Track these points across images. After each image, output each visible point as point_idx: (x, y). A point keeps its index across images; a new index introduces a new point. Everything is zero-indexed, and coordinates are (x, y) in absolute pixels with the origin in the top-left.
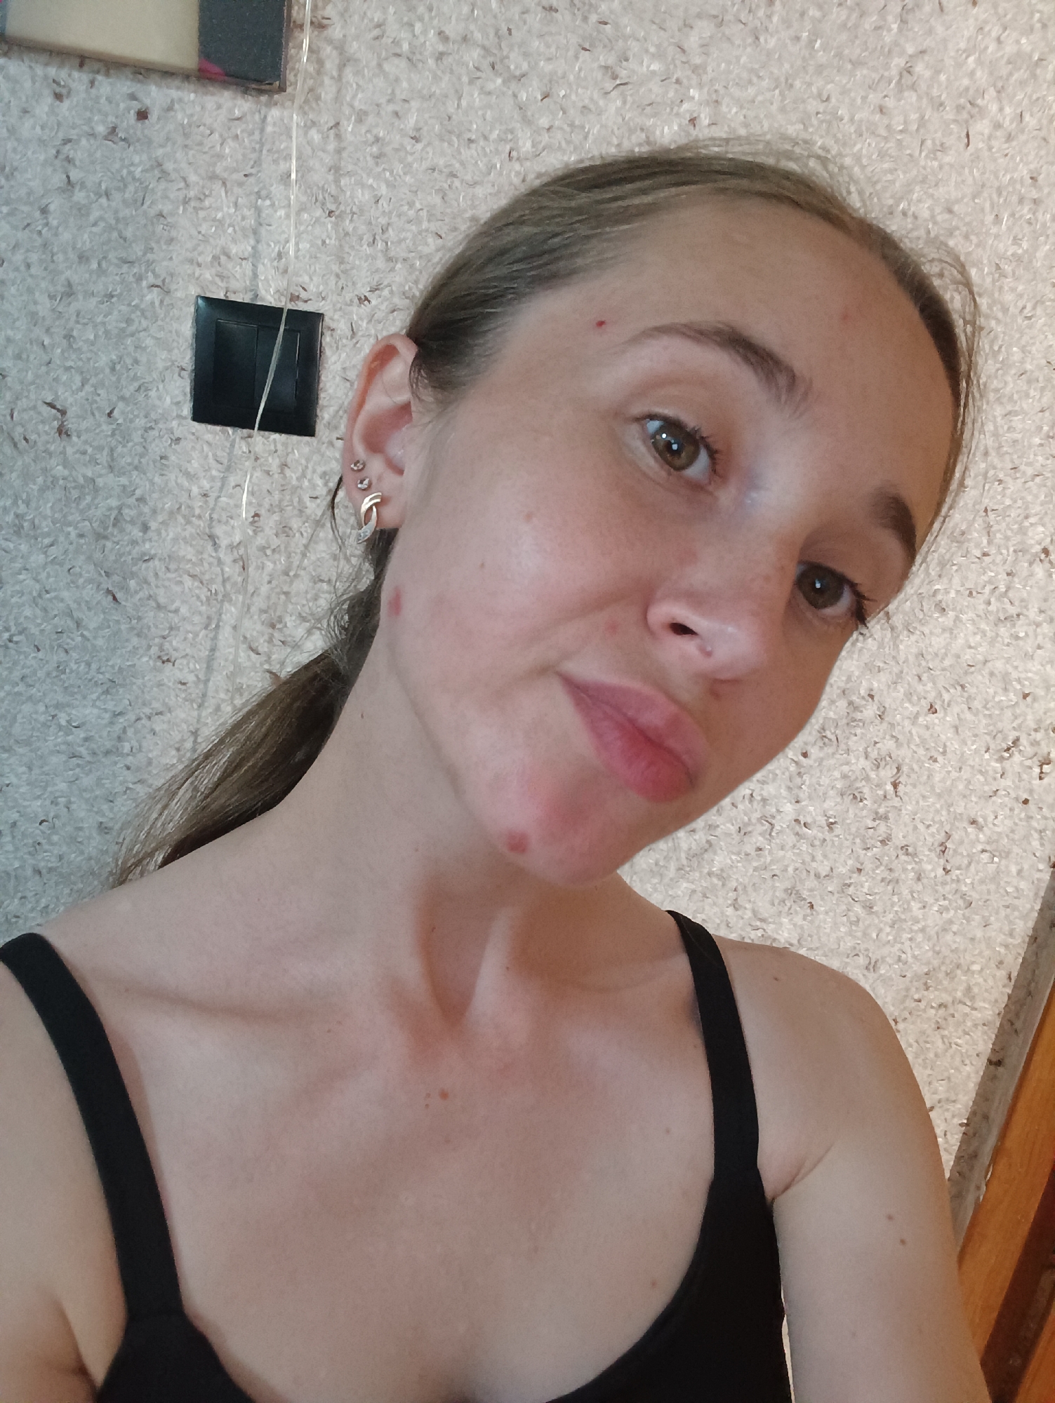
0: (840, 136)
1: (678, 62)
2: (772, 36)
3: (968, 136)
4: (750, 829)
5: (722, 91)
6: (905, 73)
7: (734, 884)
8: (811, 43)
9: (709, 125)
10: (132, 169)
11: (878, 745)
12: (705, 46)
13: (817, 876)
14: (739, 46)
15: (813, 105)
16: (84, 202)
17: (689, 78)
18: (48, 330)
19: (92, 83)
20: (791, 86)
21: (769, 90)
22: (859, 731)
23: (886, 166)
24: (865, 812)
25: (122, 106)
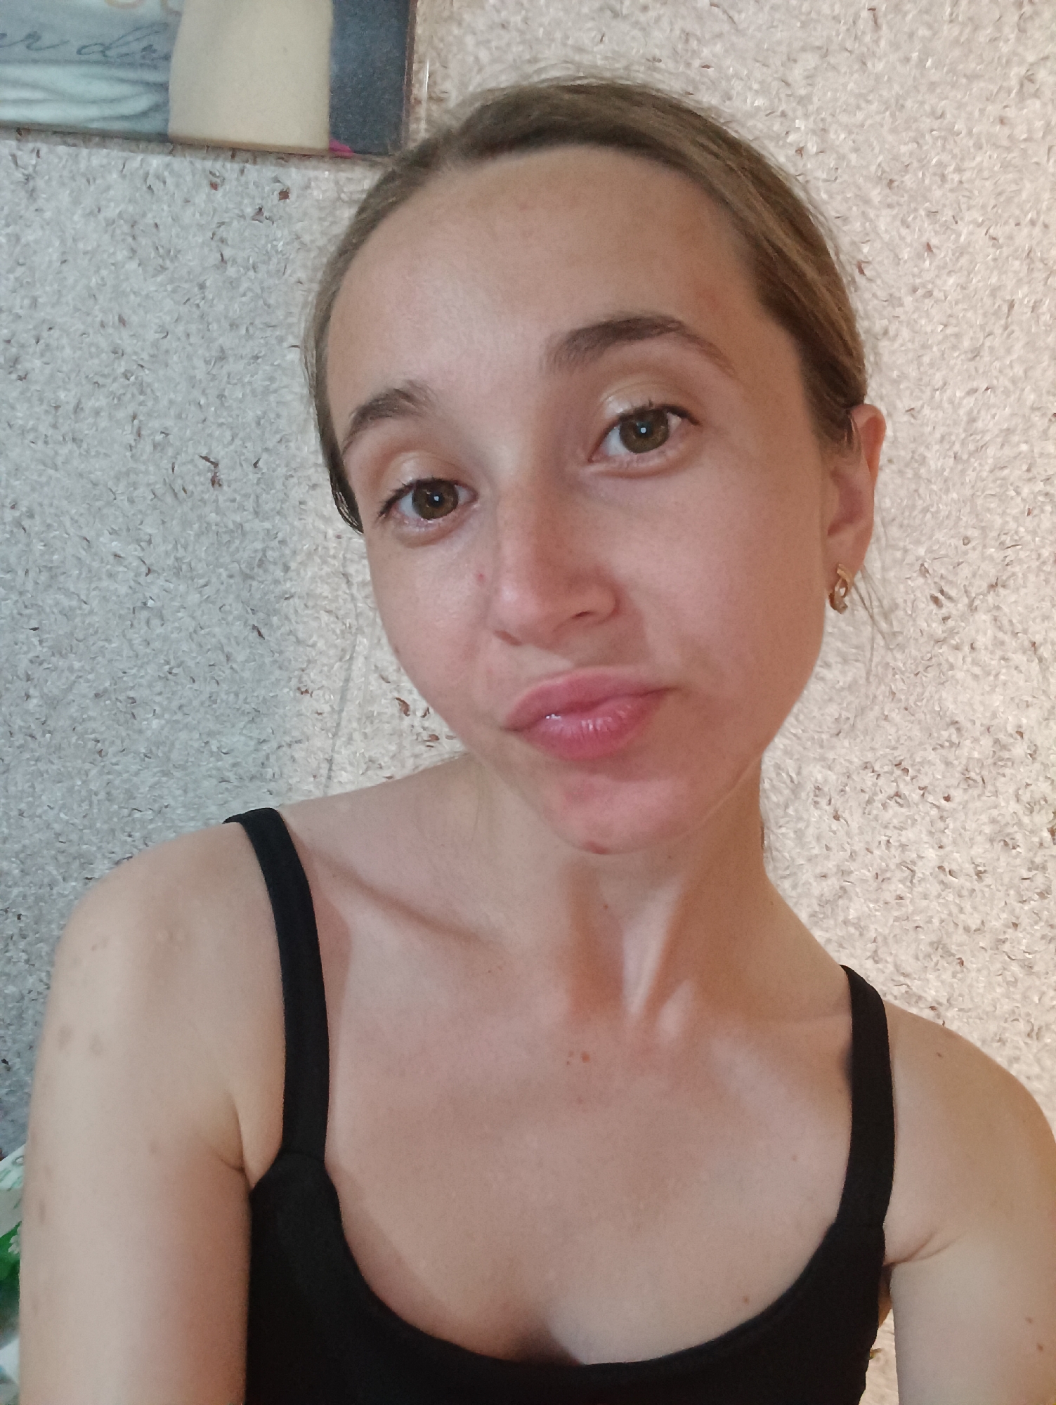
0: (956, 151)
1: (783, 96)
2: (880, 59)
4: (888, 875)
5: (829, 119)
6: (1026, 82)
7: (873, 934)
8: (922, 62)
10: (275, 243)
11: (1031, 788)
12: (810, 78)
13: (967, 929)
14: (845, 73)
15: (927, 123)
16: (234, 276)
17: (794, 110)
18: (204, 392)
19: (242, 171)
20: (903, 106)
21: (878, 112)
22: (1008, 771)
23: (1010, 176)
24: (1018, 861)
25: (267, 189)
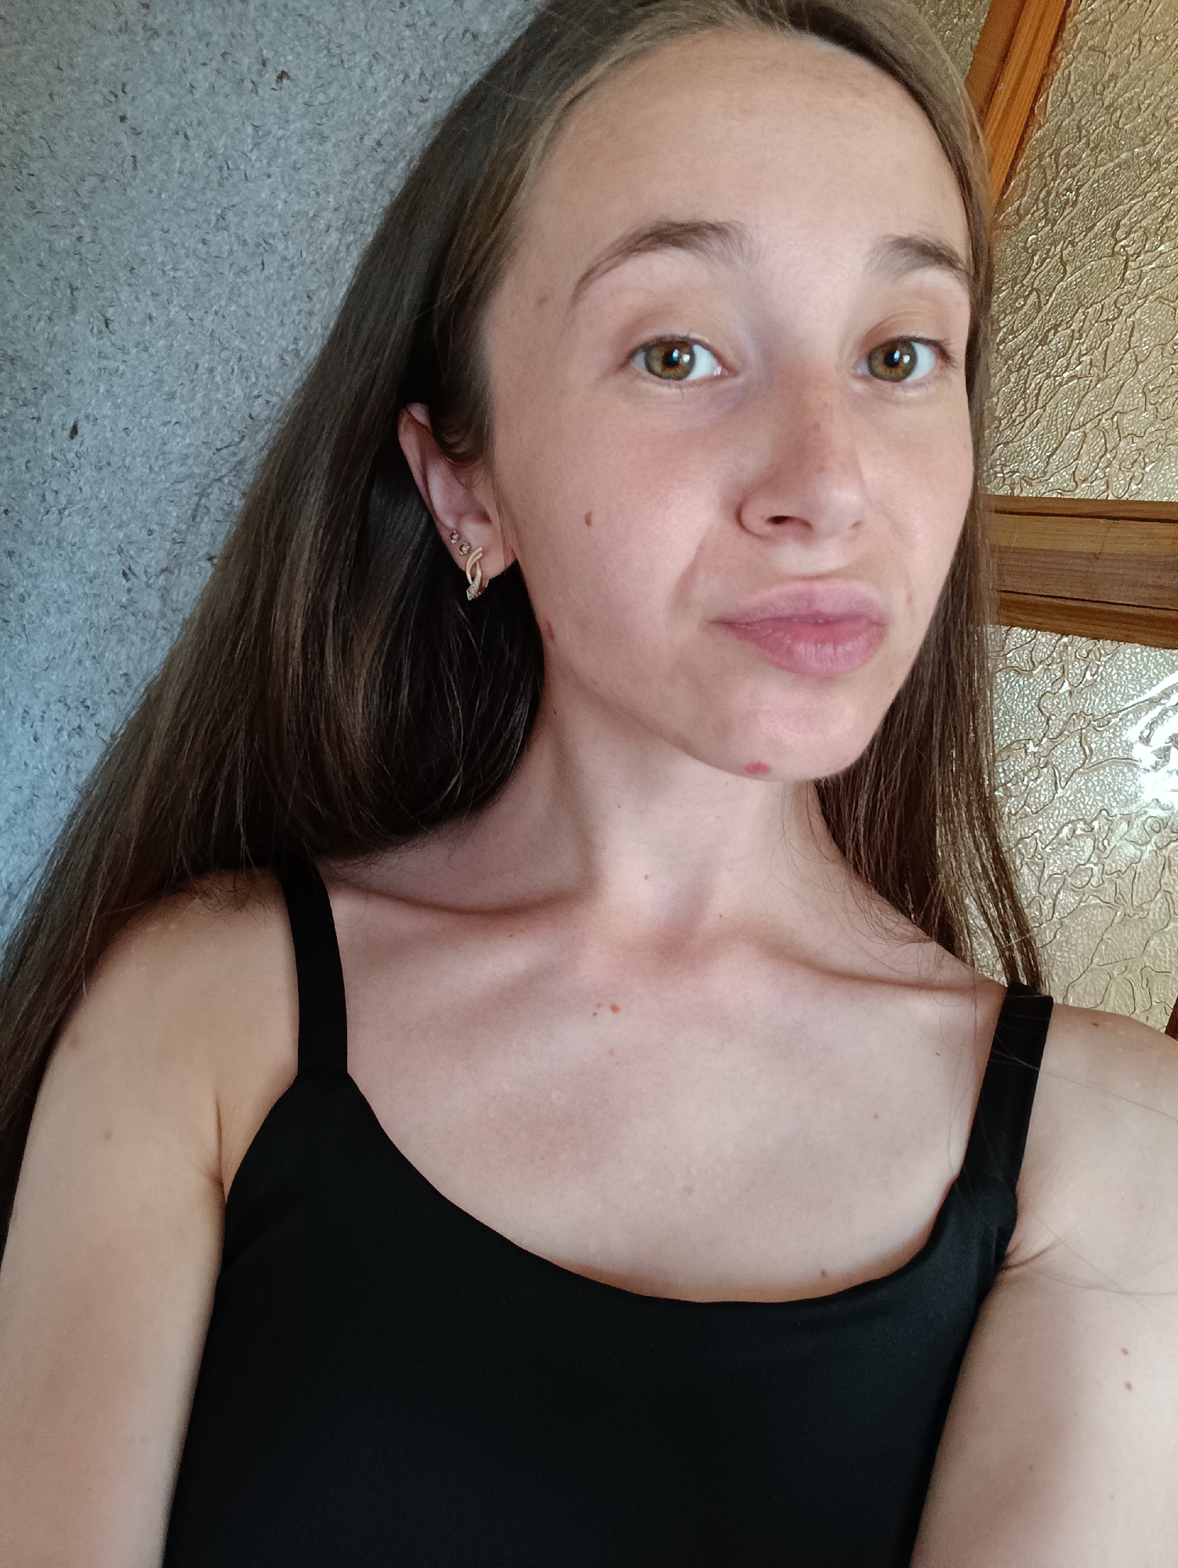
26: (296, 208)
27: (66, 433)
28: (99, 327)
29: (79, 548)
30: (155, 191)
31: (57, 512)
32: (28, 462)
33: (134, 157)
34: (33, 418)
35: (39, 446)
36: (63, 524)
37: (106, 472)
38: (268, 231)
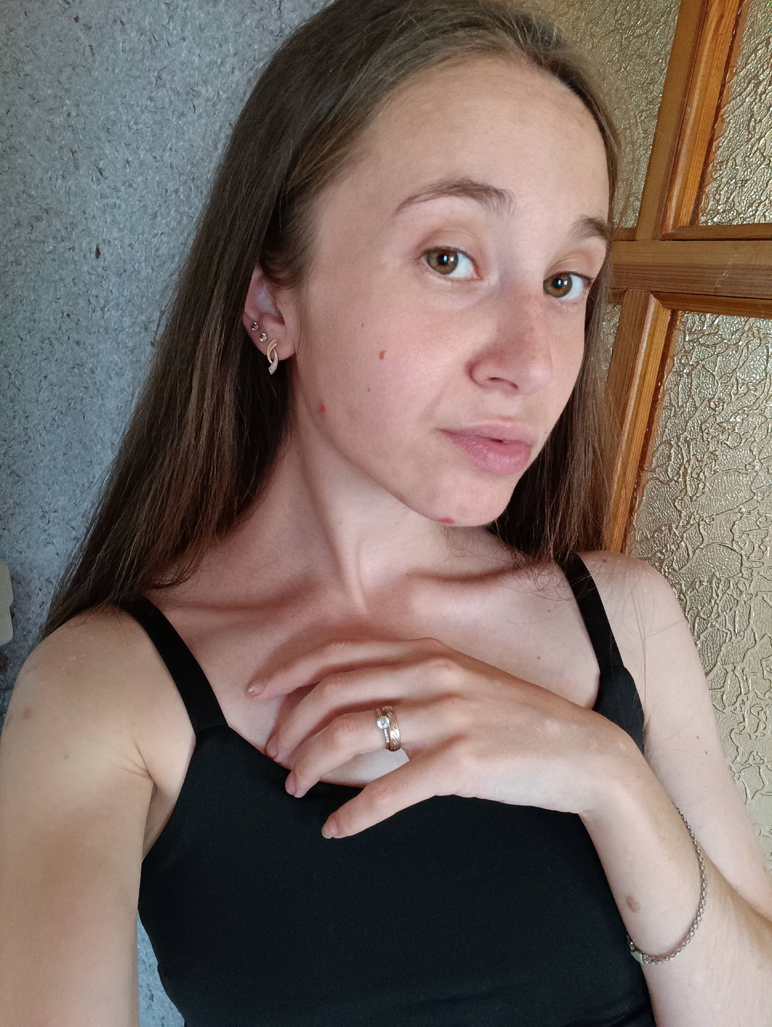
3: (194, 107)
9: (76, 116)
26: (208, 59)
27: (93, 255)
28: (96, 176)
29: (120, 332)
30: (110, 68)
31: (100, 310)
32: (74, 279)
33: (91, 46)
34: (70, 249)
35: (78, 267)
36: (106, 317)
37: (125, 277)
38: (192, 82)
